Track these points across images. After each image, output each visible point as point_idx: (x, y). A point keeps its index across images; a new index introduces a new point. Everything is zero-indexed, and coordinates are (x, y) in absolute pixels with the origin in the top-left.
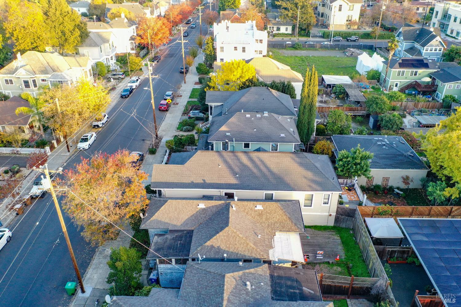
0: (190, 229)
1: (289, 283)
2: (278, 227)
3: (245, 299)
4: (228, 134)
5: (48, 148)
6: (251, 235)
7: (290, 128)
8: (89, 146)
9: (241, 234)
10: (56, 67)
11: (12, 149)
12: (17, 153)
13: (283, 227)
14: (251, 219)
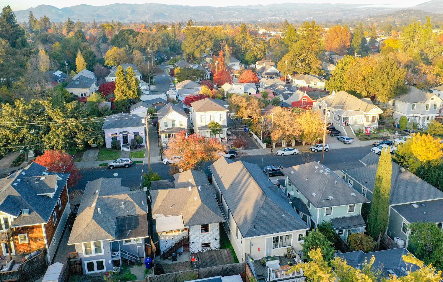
1: (133, 224)
3: (113, 205)
4: (292, 172)
5: (265, 144)
6: (170, 203)
7: (333, 196)
8: (283, 155)
9: (166, 197)
10: (346, 106)
11: (257, 137)
12: (256, 141)
13: (186, 215)
14: (187, 200)
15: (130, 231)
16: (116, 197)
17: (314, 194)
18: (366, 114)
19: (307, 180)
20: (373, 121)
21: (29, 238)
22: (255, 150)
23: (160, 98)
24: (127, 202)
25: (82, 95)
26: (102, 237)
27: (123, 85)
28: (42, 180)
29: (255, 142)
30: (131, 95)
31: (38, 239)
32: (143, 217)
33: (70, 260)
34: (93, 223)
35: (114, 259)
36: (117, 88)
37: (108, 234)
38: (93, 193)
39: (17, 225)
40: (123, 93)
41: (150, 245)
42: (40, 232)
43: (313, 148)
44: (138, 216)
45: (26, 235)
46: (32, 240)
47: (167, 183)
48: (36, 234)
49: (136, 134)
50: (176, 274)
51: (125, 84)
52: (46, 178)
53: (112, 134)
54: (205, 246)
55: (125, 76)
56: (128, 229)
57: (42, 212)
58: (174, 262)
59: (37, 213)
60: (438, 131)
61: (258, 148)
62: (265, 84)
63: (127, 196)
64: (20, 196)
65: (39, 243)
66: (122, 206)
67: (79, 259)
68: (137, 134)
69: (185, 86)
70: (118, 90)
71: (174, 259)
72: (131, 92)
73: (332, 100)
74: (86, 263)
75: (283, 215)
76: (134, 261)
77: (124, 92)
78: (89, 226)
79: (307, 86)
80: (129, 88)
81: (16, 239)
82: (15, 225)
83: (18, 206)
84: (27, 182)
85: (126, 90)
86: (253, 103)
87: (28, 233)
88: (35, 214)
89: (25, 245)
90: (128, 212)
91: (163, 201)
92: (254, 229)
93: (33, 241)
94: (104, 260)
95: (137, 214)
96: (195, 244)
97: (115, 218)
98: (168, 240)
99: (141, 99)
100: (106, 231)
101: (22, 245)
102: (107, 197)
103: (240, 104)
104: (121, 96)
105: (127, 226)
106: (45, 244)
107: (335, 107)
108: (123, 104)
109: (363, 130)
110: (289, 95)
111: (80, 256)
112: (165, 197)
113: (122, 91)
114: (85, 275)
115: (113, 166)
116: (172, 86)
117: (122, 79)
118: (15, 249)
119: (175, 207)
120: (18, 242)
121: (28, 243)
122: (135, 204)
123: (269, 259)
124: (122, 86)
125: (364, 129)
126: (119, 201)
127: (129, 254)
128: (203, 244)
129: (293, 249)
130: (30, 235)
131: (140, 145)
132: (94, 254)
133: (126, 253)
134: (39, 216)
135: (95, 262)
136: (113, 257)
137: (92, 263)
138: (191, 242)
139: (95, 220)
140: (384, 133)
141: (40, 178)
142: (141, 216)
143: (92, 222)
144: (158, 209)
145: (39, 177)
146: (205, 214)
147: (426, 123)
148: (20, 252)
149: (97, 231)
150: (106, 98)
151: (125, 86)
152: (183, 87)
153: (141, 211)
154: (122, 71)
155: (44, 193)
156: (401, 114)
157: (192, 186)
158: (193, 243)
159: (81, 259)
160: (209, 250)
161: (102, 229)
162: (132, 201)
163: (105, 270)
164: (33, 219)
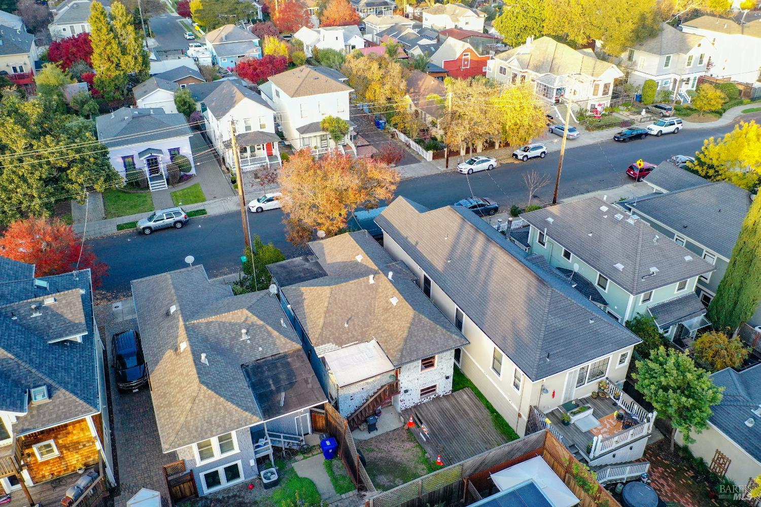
0: (327, 272)
1: (283, 377)
2: (381, 337)
3: (224, 338)
4: (550, 220)
5: (431, 153)
6: (341, 315)
7: (656, 266)
8: (471, 172)
9: (329, 303)
10: (557, 66)
11: (407, 138)
12: (409, 146)
13: (386, 342)
14: (373, 306)
15: (283, 394)
16: (224, 320)
17: (620, 266)
18: (594, 81)
19: (591, 235)
20: (605, 93)
21: (59, 447)
22: (413, 165)
23: (184, 67)
24: (250, 326)
25: (15, 69)
26: (234, 422)
27: (109, 43)
28: (47, 308)
29: (407, 149)
30: (130, 65)
31: (81, 444)
32: (297, 356)
33: (169, 478)
34: (205, 393)
35: (259, 456)
36: (97, 51)
37: (247, 413)
38: (163, 311)
39: (29, 430)
40: (112, 62)
41: (323, 411)
42: (82, 430)
43: (520, 154)
44: (285, 356)
45: (51, 442)
46: (67, 448)
47: (305, 266)
48: (74, 435)
49: (174, 153)
50: (422, 480)
51: (113, 41)
52: (55, 300)
53: (124, 158)
54: (426, 393)
55: (109, 24)
56: (278, 390)
57: (76, 385)
58: (373, 434)
59: (67, 393)
60: (714, 105)
61: (418, 161)
62: (378, 27)
63: (246, 312)
64: (13, 357)
65: (85, 451)
66: (244, 337)
67: (188, 471)
68: (176, 152)
69: (227, 37)
70: (100, 55)
71: (372, 428)
72: (129, 58)
73: (527, 57)
74: (202, 476)
75: (591, 322)
76: (295, 448)
77: (115, 60)
78: (197, 401)
79: (454, 27)
80: (124, 51)
81: (29, 455)
82: (23, 431)
83: (17, 383)
84: (13, 315)
85: (118, 56)
86: (392, 71)
87: (55, 438)
88: (62, 394)
89: (52, 462)
90: (260, 349)
91: (326, 313)
92: (548, 360)
93: (69, 450)
94: (239, 463)
95: (281, 352)
96: (409, 393)
97: (239, 367)
98: (354, 394)
99: (151, 72)
100: (238, 405)
101: (46, 463)
102: (203, 321)
103: (369, 75)
104: (108, 69)
105: (271, 382)
106: (99, 451)
107: (537, 69)
108: (116, 85)
109: (586, 111)
110: (432, 48)
111: (189, 467)
112: (326, 304)
113: (109, 58)
114: (202, 498)
115: (149, 228)
116: (191, 37)
117: (104, 30)
118: (30, 474)
119: (354, 324)
120: (36, 460)
121: (59, 457)
122: (270, 328)
123: (574, 410)
124: (108, 47)
125: (589, 108)
126: (234, 328)
127: (285, 438)
128: (422, 390)
129: (610, 381)
130: (60, 441)
131: (186, 175)
132: (218, 455)
133: (279, 437)
134: (74, 397)
135: (221, 470)
136: (256, 453)
137: (216, 472)
138: (402, 391)
139: (207, 385)
140: (621, 113)
141: (42, 303)
142: (292, 355)
143: (202, 391)
144: (321, 334)
145: (38, 299)
146: (426, 334)
147: (684, 89)
148: (44, 476)
149: (220, 409)
150: (70, 74)
151: (115, 46)
152: (221, 40)
153: (288, 345)
154: (102, 13)
155: (61, 336)
156: (643, 75)
157: (375, 273)
158: (406, 391)
159: (191, 470)
160: (434, 398)
161: (229, 403)
162: (262, 322)
163: (242, 479)
164: (61, 407)
